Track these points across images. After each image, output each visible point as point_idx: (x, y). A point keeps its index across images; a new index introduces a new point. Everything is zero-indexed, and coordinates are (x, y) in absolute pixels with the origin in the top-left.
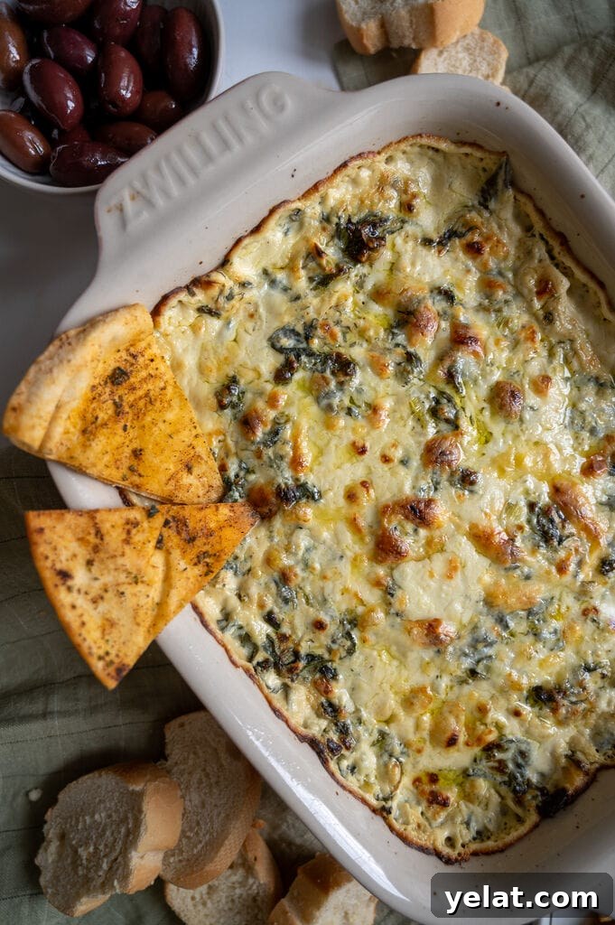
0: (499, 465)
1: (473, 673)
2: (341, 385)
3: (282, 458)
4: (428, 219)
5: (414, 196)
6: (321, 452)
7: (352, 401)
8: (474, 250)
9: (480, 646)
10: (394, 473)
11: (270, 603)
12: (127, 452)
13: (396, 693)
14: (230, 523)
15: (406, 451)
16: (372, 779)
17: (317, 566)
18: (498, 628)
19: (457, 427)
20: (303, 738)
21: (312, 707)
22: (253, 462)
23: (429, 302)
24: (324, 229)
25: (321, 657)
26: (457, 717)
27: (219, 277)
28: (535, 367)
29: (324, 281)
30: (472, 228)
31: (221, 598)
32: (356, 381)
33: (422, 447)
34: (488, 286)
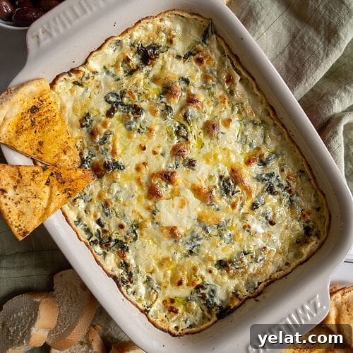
0: (207, 158)
1: (191, 252)
2: (135, 118)
3: (107, 150)
4: (179, 47)
5: (174, 36)
6: (125, 148)
7: (140, 126)
8: (199, 61)
9: (195, 240)
10: (158, 159)
11: (99, 215)
12: (36, 142)
13: (155, 260)
14: (82, 177)
15: (164, 149)
16: (143, 298)
17: (122, 200)
18: (204, 232)
19: (187, 140)
20: (109, 275)
21: (117, 263)
22: (95, 152)
23: (178, 84)
24: (132, 50)
25: (121, 241)
26: (183, 272)
27: (83, 69)
28: (225, 115)
29: (131, 72)
30: (199, 52)
31: (77, 211)
32: (143, 117)
33: (171, 148)
34: (206, 78)
